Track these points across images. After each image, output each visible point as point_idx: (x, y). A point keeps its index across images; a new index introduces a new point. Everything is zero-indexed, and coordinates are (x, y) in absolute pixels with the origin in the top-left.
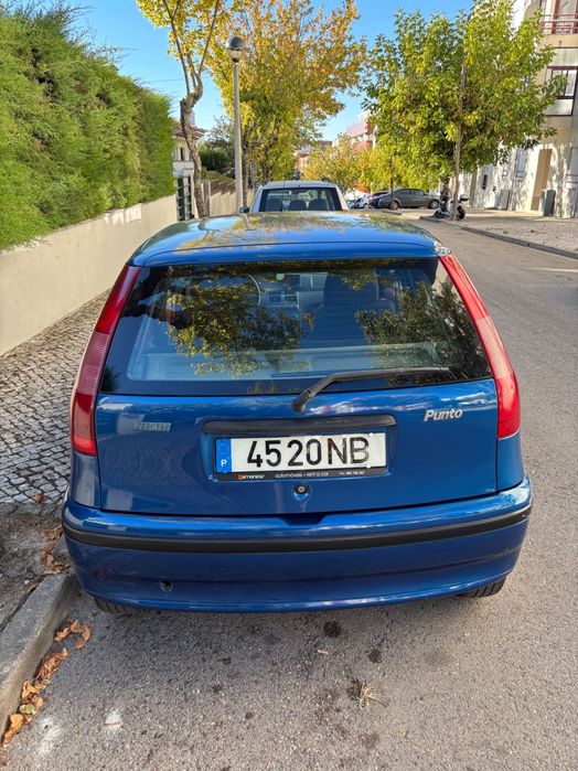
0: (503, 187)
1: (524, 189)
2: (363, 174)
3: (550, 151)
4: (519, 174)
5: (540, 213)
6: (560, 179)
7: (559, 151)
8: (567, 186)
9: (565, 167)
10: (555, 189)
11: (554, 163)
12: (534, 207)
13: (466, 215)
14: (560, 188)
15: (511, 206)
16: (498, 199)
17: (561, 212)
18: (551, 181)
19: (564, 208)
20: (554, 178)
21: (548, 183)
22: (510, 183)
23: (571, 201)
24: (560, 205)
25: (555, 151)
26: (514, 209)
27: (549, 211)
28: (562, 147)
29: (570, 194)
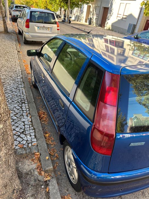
0: (77, 14)
1: (83, 16)
2: (35, 4)
3: (90, 6)
4: (82, 12)
5: (88, 24)
6: (93, 14)
7: (93, 6)
8: (95, 17)
9: (94, 11)
10: (92, 17)
11: (91, 10)
12: (86, 21)
13: (71, 22)
14: (93, 17)
15: (79, 20)
16: (75, 18)
17: (93, 24)
18: (91, 15)
19: (94, 23)
20: (91, 14)
21: (90, 15)
22: (79, 14)
23: (96, 21)
24: (93, 22)
25: (92, 6)
26: (80, 21)
27: (90, 23)
28: (94, 6)
29: (96, 19)
